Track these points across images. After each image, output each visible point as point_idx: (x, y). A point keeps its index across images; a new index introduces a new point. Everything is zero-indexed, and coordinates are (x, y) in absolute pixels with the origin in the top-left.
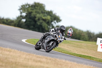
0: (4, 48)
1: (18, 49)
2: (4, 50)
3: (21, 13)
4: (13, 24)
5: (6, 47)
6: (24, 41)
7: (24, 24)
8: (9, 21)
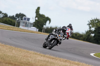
0: (72, 62)
1: (86, 63)
2: (73, 63)
3: (90, 28)
4: (82, 38)
5: (75, 61)
6: (92, 54)
7: (93, 39)
8: (78, 35)
